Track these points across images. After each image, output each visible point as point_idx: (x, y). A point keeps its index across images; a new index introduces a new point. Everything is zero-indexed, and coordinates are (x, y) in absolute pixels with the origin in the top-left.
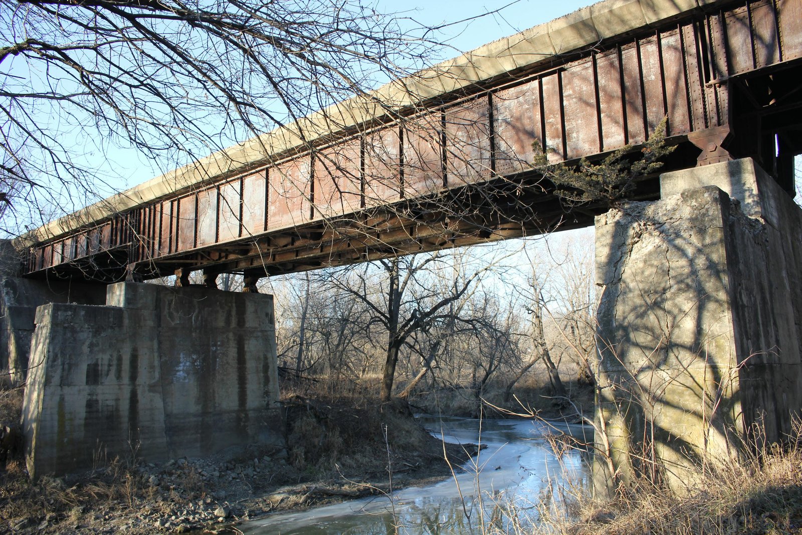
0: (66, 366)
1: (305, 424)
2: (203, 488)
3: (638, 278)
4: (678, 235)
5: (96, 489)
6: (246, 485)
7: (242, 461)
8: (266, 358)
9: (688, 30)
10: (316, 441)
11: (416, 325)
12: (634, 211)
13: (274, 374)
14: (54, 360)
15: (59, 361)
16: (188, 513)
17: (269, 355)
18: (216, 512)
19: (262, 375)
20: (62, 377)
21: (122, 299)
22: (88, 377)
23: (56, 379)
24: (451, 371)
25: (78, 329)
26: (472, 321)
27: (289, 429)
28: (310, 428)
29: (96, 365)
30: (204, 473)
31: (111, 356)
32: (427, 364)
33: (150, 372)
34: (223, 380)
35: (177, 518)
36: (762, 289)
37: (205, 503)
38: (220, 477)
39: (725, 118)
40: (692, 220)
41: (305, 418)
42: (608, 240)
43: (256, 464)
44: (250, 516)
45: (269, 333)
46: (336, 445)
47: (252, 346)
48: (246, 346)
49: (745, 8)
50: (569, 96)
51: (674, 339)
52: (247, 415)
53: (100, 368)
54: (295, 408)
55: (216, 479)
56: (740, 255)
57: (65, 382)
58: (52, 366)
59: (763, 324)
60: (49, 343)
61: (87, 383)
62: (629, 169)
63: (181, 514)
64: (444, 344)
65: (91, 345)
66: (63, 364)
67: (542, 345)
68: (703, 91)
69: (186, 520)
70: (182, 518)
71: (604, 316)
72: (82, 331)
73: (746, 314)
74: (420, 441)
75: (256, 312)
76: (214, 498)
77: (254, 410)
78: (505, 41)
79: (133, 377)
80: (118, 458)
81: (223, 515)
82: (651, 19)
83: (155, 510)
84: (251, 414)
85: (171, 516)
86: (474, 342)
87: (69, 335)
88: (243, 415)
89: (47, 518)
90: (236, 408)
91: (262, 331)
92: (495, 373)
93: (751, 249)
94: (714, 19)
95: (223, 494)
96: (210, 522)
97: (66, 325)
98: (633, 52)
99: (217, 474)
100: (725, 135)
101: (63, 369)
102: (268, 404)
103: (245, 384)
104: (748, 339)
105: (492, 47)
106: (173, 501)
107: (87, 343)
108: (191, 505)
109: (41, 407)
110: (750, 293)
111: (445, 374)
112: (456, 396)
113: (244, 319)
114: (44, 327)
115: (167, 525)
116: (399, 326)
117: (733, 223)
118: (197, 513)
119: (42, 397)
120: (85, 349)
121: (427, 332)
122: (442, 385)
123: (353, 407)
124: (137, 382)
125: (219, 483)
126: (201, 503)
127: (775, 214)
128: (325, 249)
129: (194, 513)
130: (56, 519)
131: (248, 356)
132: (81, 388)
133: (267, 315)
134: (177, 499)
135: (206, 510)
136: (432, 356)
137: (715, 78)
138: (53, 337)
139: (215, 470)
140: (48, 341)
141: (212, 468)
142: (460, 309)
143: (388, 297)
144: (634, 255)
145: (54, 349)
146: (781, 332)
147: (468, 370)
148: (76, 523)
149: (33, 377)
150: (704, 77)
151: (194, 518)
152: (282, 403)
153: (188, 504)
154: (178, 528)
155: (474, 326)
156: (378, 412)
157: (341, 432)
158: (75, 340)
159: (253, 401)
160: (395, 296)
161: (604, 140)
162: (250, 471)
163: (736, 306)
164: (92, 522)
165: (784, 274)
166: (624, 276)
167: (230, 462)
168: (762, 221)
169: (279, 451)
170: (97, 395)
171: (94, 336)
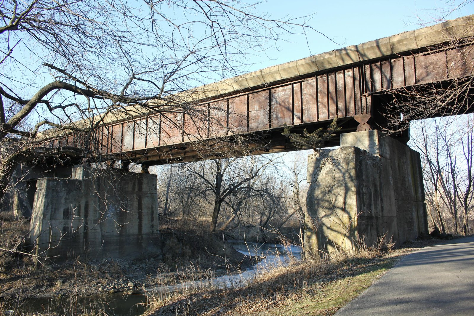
0: (53, 210)
1: (171, 242)
2: (121, 273)
3: (323, 181)
4: (339, 165)
5: (69, 271)
6: (143, 272)
7: (139, 260)
8: (152, 208)
9: (356, 69)
10: (177, 251)
11: (230, 192)
12: (323, 154)
13: (156, 216)
14: (48, 206)
15: (50, 207)
16: (115, 284)
17: (154, 206)
18: (129, 284)
19: (150, 216)
20: (51, 215)
21: (81, 175)
22: (64, 215)
23: (48, 216)
24: (248, 217)
25: (59, 191)
26: (260, 190)
27: (163, 245)
28: (174, 245)
29: (68, 209)
30: (121, 265)
31: (75, 205)
32: (235, 213)
33: (94, 214)
34: (130, 218)
35: (110, 286)
36: (375, 186)
37: (123, 280)
38: (129, 268)
39: (369, 110)
40: (345, 159)
41: (172, 239)
42: (313, 165)
43: (147, 262)
44: (146, 286)
45: (154, 194)
46: (188, 254)
47: (146, 201)
48: (142, 201)
49: (379, 63)
50: (305, 94)
51: (335, 205)
52: (142, 237)
53: (70, 211)
54: (167, 234)
55: (127, 269)
56: (364, 173)
57: (52, 218)
58: (46, 209)
59: (374, 200)
60: (45, 198)
61: (63, 218)
62: (322, 136)
63: (112, 284)
64: (244, 202)
65: (66, 199)
66: (52, 209)
67: (298, 204)
68: (361, 97)
69: (114, 288)
70: (113, 287)
71: (309, 195)
72: (61, 192)
73: (365, 196)
74: (231, 253)
75: (148, 183)
76: (127, 278)
77: (146, 234)
78: (277, 67)
79: (86, 216)
80: (79, 256)
81: (132, 286)
82: (341, 64)
83: (99, 283)
84: (144, 236)
85: (107, 286)
86: (261, 202)
87: (55, 194)
88: (140, 237)
89: (45, 284)
90: (137, 233)
91: (150, 194)
92: (272, 219)
93: (370, 170)
94: (367, 66)
95: (131, 276)
96: (126, 289)
97: (54, 189)
98: (333, 76)
99: (127, 266)
100: (369, 118)
101: (52, 211)
102: (153, 232)
103: (142, 220)
104: (364, 206)
105: (272, 69)
106: (107, 279)
107: (64, 198)
108: (116, 281)
109: (41, 229)
110: (368, 187)
111: (245, 219)
112: (250, 231)
113: (141, 187)
114: (42, 189)
115: (105, 290)
116: (221, 192)
117: (362, 160)
118: (119, 284)
119: (41, 225)
120: (63, 201)
121: (236, 196)
122: (243, 224)
123: (196, 234)
124: (88, 219)
125: (129, 271)
126: (121, 280)
127: (388, 152)
128: (186, 154)
129: (118, 284)
130: (50, 286)
131: (143, 206)
132: (61, 220)
133: (153, 185)
134: (109, 277)
135: (123, 283)
136: (238, 209)
137: (366, 93)
138: (47, 195)
139: (126, 264)
140: (45, 196)
141: (125, 263)
142: (254, 184)
143: (215, 176)
144: (322, 172)
145: (47, 201)
146: (385, 204)
147: (257, 217)
148: (60, 288)
149: (36, 214)
150: (362, 91)
151: (118, 287)
152: (160, 231)
153: (114, 280)
154: (111, 291)
155: (261, 193)
156: (209, 237)
157: (190, 247)
158: (58, 196)
159: (145, 229)
160: (219, 176)
161: (319, 115)
162: (144, 265)
163: (359, 194)
164: (68, 288)
165: (391, 178)
166: (318, 180)
167: (134, 260)
168: (380, 157)
169: (158, 256)
170: (68, 224)
171: (67, 194)
